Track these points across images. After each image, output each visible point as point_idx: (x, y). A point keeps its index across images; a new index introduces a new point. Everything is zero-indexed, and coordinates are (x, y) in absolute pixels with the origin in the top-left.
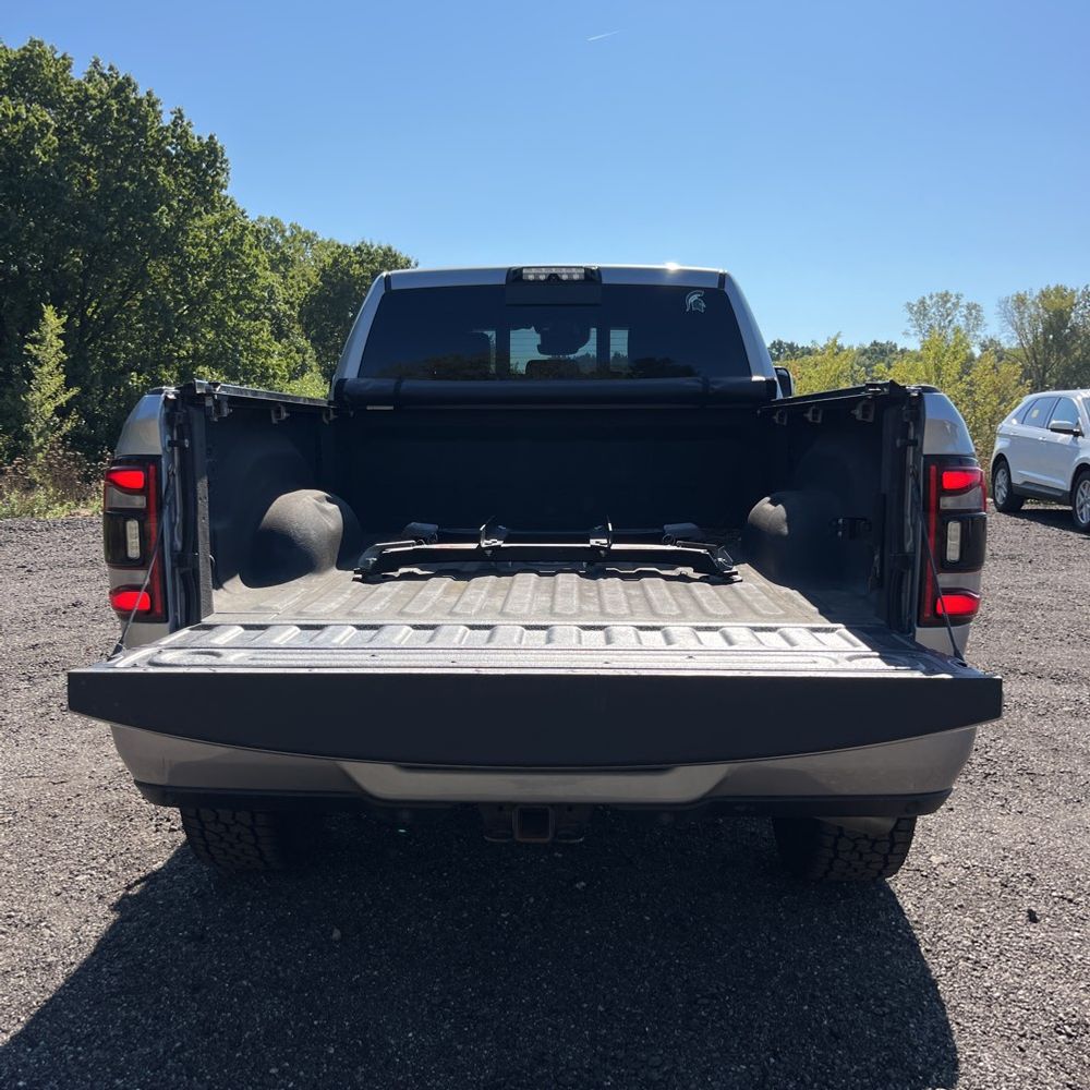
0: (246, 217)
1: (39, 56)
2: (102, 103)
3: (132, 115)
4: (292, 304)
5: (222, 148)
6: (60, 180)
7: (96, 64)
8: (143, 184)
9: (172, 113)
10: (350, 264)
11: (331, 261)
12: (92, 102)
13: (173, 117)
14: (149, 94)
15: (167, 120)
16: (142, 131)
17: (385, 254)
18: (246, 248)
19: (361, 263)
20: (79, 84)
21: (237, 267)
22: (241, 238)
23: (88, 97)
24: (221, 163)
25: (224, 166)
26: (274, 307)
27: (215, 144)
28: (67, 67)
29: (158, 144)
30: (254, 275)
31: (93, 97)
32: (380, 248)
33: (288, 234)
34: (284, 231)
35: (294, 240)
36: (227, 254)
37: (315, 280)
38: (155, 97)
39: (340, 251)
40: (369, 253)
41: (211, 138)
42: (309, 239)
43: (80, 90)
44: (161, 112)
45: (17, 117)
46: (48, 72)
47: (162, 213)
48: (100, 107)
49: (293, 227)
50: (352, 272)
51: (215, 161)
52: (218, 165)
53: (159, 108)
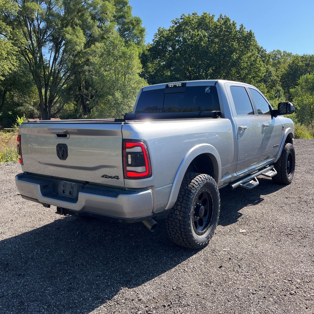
0: (266, 51)
1: (206, 17)
2: (221, 26)
3: (228, 29)
4: (278, 76)
5: (253, 33)
6: (208, 50)
7: (221, 16)
8: (229, 47)
9: (240, 26)
10: (298, 62)
11: (292, 62)
12: (218, 27)
13: (240, 27)
14: (233, 22)
15: (238, 28)
16: (230, 33)
17: (311, 57)
18: (258, 62)
19: (302, 61)
20: (215, 22)
21: (255, 68)
22: (256, 60)
23: (217, 26)
24: (253, 38)
25: (254, 38)
26: (271, 78)
27: (251, 33)
28: (213, 18)
29: (235, 36)
30: (260, 70)
31: (218, 25)
32: (309, 56)
33: (282, 54)
34: (281, 54)
35: (284, 56)
36: (252, 65)
37: (287, 68)
38: (235, 22)
39: (295, 58)
40: (306, 58)
41: (250, 31)
42: (289, 55)
43: (215, 24)
44: (236, 26)
45: (198, 34)
46: (207, 21)
47: (234, 55)
48: (220, 28)
49: (284, 52)
50: (298, 65)
51: (251, 38)
52: (252, 38)
53: (236, 25)
